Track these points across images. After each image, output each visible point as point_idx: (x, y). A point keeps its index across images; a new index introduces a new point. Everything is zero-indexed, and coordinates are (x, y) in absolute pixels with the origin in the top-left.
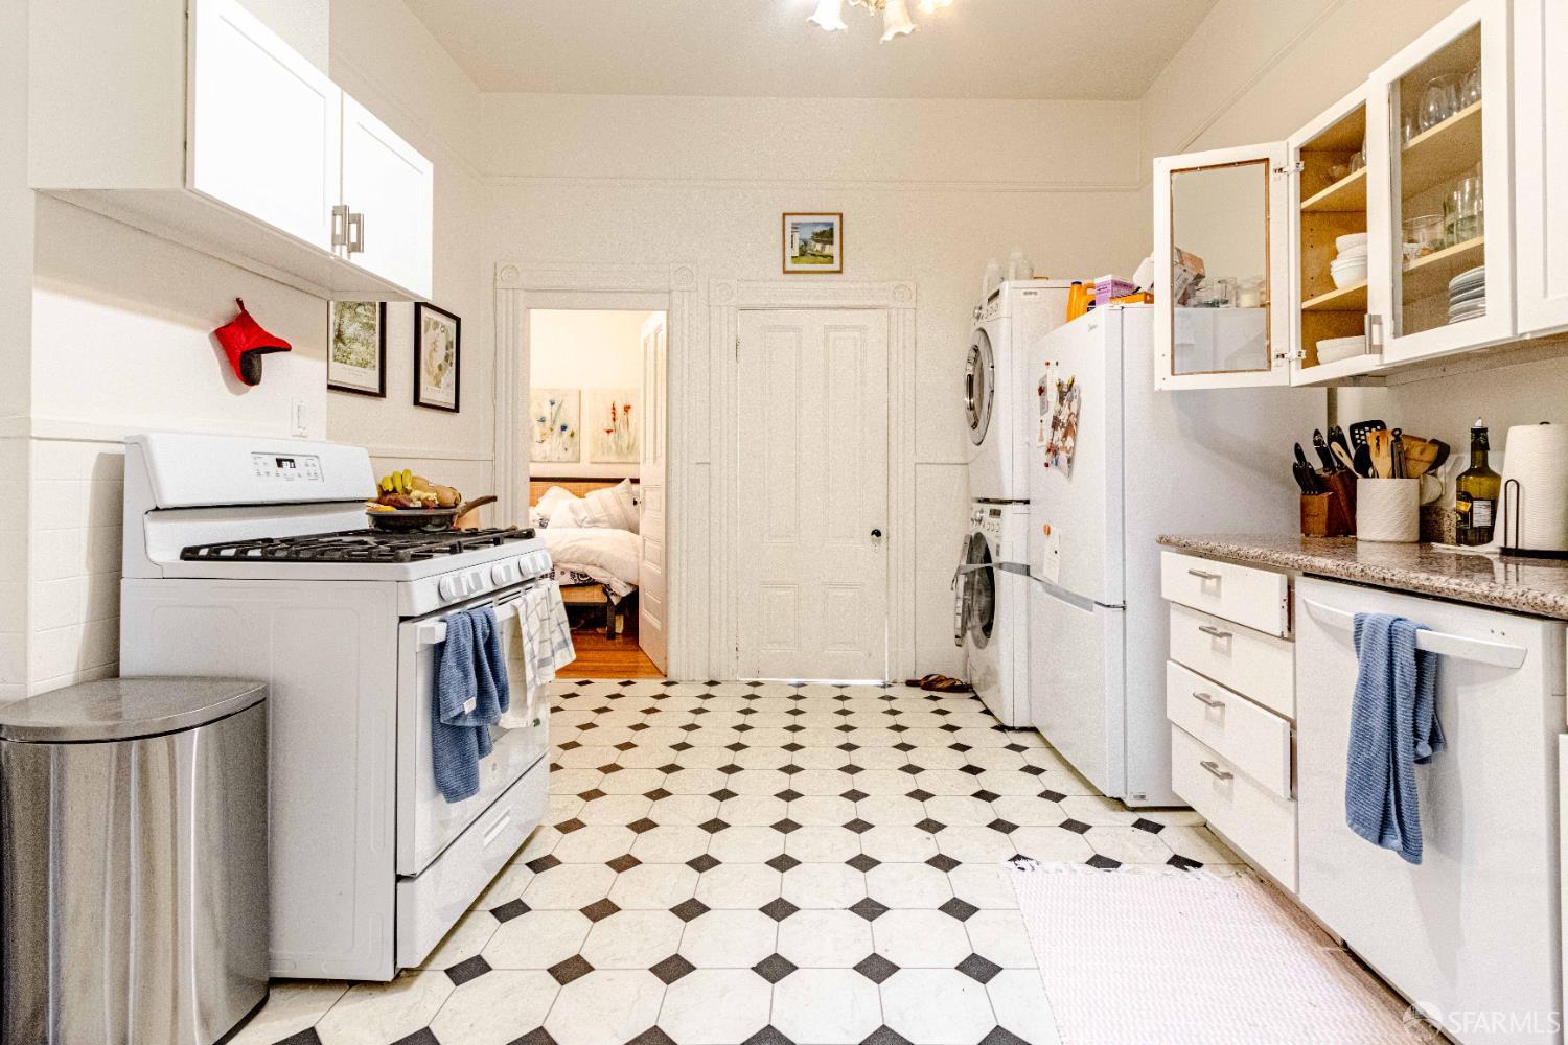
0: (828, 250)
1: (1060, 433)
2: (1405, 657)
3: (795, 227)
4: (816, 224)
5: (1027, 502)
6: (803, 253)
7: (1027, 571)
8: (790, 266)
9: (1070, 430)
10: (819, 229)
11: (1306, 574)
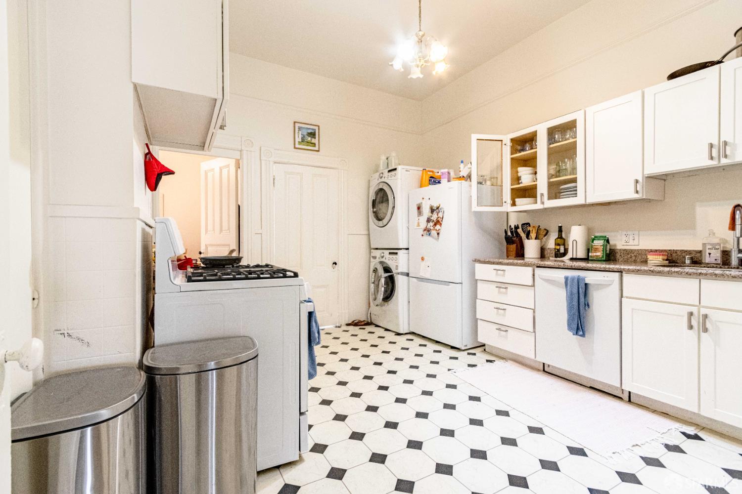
0: (313, 141)
1: (431, 224)
2: (582, 286)
3: (300, 128)
4: (309, 129)
5: (408, 249)
6: (303, 140)
7: (408, 275)
8: (297, 146)
9: (438, 222)
10: (310, 131)
11: (538, 267)
